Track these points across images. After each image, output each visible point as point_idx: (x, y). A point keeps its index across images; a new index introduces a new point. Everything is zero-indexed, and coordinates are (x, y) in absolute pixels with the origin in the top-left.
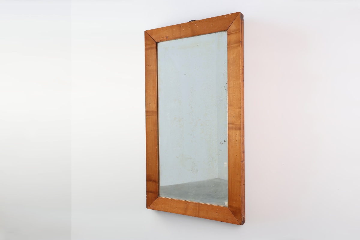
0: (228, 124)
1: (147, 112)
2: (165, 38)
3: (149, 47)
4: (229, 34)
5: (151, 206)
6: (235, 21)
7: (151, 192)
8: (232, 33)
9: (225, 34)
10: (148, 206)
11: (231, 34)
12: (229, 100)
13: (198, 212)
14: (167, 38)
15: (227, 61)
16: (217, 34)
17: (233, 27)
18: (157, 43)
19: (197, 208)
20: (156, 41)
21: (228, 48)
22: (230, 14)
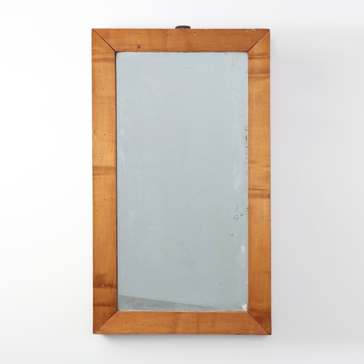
0: (249, 189)
1: (95, 168)
2: (135, 47)
3: (101, 57)
4: (250, 58)
5: (102, 328)
6: (261, 40)
7: (104, 305)
8: (256, 58)
9: (244, 57)
10: (96, 329)
11: (254, 58)
12: (250, 153)
13: (198, 326)
14: (139, 47)
15: (246, 97)
16: (230, 54)
17: (257, 49)
18: (116, 53)
19: (195, 319)
20: (116, 49)
21: (249, 78)
22: (255, 29)
